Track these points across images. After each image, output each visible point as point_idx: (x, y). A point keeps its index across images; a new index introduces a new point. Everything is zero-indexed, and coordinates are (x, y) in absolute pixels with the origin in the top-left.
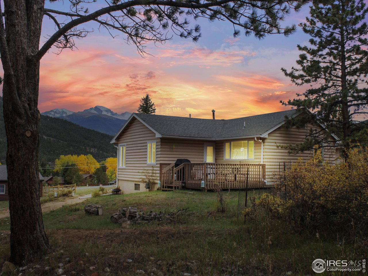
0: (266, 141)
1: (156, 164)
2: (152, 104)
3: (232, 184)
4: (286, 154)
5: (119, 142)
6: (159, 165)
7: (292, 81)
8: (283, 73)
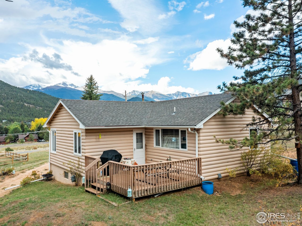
0: (201, 131)
1: (82, 156)
2: (95, 82)
3: (165, 186)
4: (228, 150)
5: (51, 127)
6: (84, 158)
7: (228, 62)
8: (219, 54)
